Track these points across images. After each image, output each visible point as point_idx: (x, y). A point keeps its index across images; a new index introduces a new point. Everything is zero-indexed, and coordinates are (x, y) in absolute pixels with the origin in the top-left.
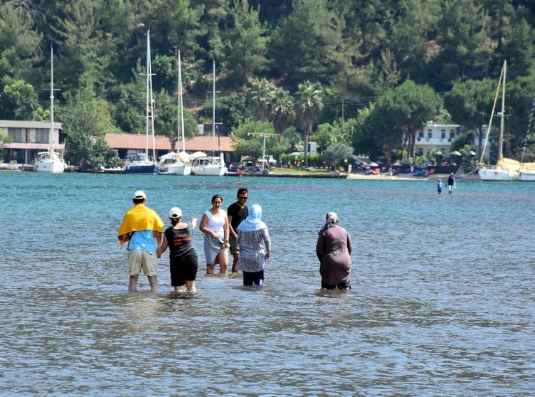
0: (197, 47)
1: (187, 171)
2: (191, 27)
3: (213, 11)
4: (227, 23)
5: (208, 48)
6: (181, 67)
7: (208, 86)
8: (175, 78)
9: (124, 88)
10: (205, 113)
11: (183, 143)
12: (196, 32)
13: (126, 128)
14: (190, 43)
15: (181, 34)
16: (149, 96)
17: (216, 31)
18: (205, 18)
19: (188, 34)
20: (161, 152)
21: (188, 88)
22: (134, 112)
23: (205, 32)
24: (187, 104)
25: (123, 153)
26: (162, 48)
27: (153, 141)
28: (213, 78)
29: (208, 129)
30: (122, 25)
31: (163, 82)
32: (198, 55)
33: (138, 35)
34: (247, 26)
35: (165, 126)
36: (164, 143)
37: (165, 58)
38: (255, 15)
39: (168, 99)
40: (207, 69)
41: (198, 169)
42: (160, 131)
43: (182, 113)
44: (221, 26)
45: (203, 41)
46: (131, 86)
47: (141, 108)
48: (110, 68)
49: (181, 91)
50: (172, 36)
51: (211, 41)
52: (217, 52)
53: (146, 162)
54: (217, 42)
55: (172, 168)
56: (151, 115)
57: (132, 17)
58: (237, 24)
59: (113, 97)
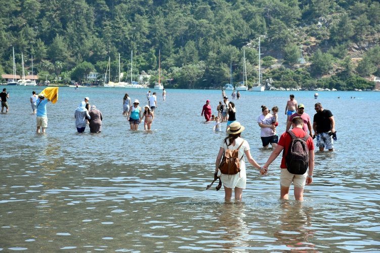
0: (27, 51)
1: (25, 85)
2: (25, 46)
3: (31, 42)
4: (35, 45)
5: (30, 52)
6: (23, 57)
7: (30, 62)
8: (21, 59)
9: (7, 62)
10: (30, 69)
11: (24, 77)
12: (27, 47)
13: (8, 73)
14: (25, 50)
15: (22, 48)
16: (14, 64)
17: (32, 47)
18: (29, 44)
19: (24, 48)
20: (18, 79)
21: (25, 62)
22: (10, 69)
23: (29, 47)
24: (25, 67)
25: (7, 80)
26: (17, 51)
27: (16, 76)
28: (32, 60)
29: (31, 73)
30: (6, 45)
31: (18, 61)
32: (28, 54)
33: (10, 48)
34: (41, 46)
35: (19, 72)
36: (18, 77)
37: (18, 54)
38: (43, 43)
39: (19, 65)
40: (30, 57)
41: (28, 84)
42: (17, 74)
43: (23, 69)
44: (34, 46)
45: (29, 50)
46: (9, 62)
47: (12, 67)
48: (3, 57)
49: (23, 63)
50: (20, 48)
51: (31, 50)
52: (33, 53)
53: (13, 82)
54: (33, 50)
55: (21, 84)
56: (15, 69)
57: (9, 43)
58: (38, 46)
59: (4, 65)
